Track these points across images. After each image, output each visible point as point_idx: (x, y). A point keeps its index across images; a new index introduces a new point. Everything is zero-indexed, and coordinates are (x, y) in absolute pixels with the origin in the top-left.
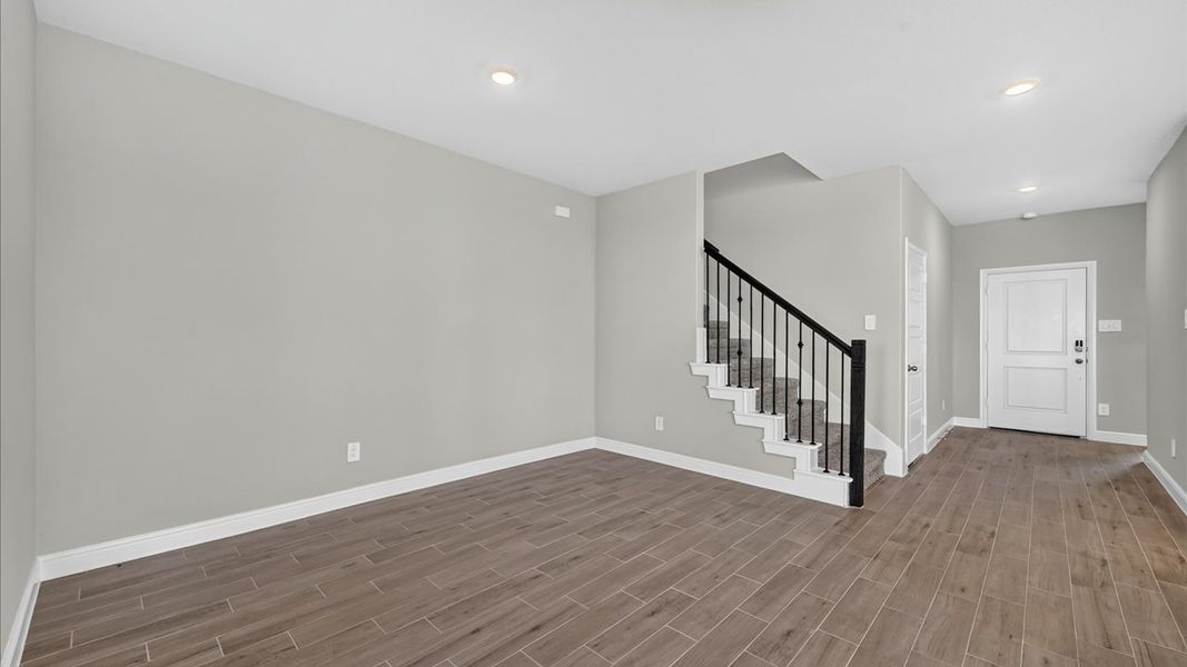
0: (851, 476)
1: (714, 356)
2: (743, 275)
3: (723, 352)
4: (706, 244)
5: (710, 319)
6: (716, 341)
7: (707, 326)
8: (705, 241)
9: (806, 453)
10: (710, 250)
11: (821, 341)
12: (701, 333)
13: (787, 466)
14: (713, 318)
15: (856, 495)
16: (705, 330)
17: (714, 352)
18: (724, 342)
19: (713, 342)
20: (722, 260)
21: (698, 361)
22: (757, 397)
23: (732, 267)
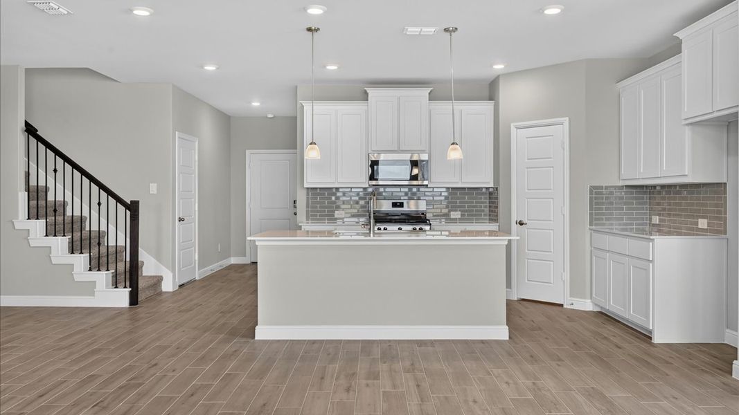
0: (130, 287)
1: (33, 214)
2: (57, 153)
3: (42, 211)
4: (27, 124)
5: (30, 184)
6: (36, 202)
7: (28, 189)
8: (26, 122)
9: (102, 278)
10: (30, 130)
11: (112, 201)
12: (23, 196)
13: (90, 288)
14: (33, 183)
15: (134, 300)
16: (27, 193)
17: (34, 211)
18: (42, 203)
19: (33, 203)
20: (40, 139)
21: (20, 218)
22: (69, 243)
23: (48, 146)
